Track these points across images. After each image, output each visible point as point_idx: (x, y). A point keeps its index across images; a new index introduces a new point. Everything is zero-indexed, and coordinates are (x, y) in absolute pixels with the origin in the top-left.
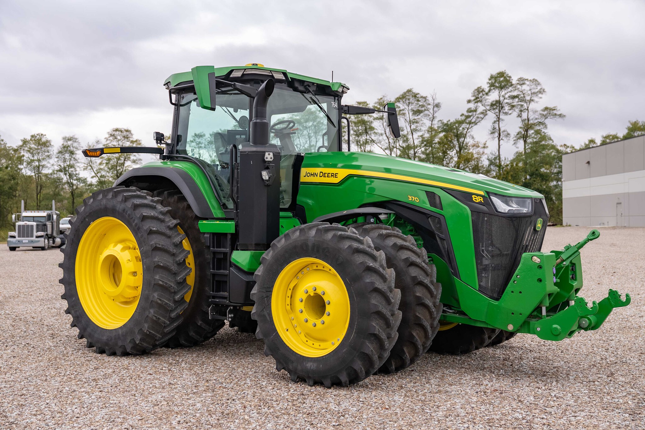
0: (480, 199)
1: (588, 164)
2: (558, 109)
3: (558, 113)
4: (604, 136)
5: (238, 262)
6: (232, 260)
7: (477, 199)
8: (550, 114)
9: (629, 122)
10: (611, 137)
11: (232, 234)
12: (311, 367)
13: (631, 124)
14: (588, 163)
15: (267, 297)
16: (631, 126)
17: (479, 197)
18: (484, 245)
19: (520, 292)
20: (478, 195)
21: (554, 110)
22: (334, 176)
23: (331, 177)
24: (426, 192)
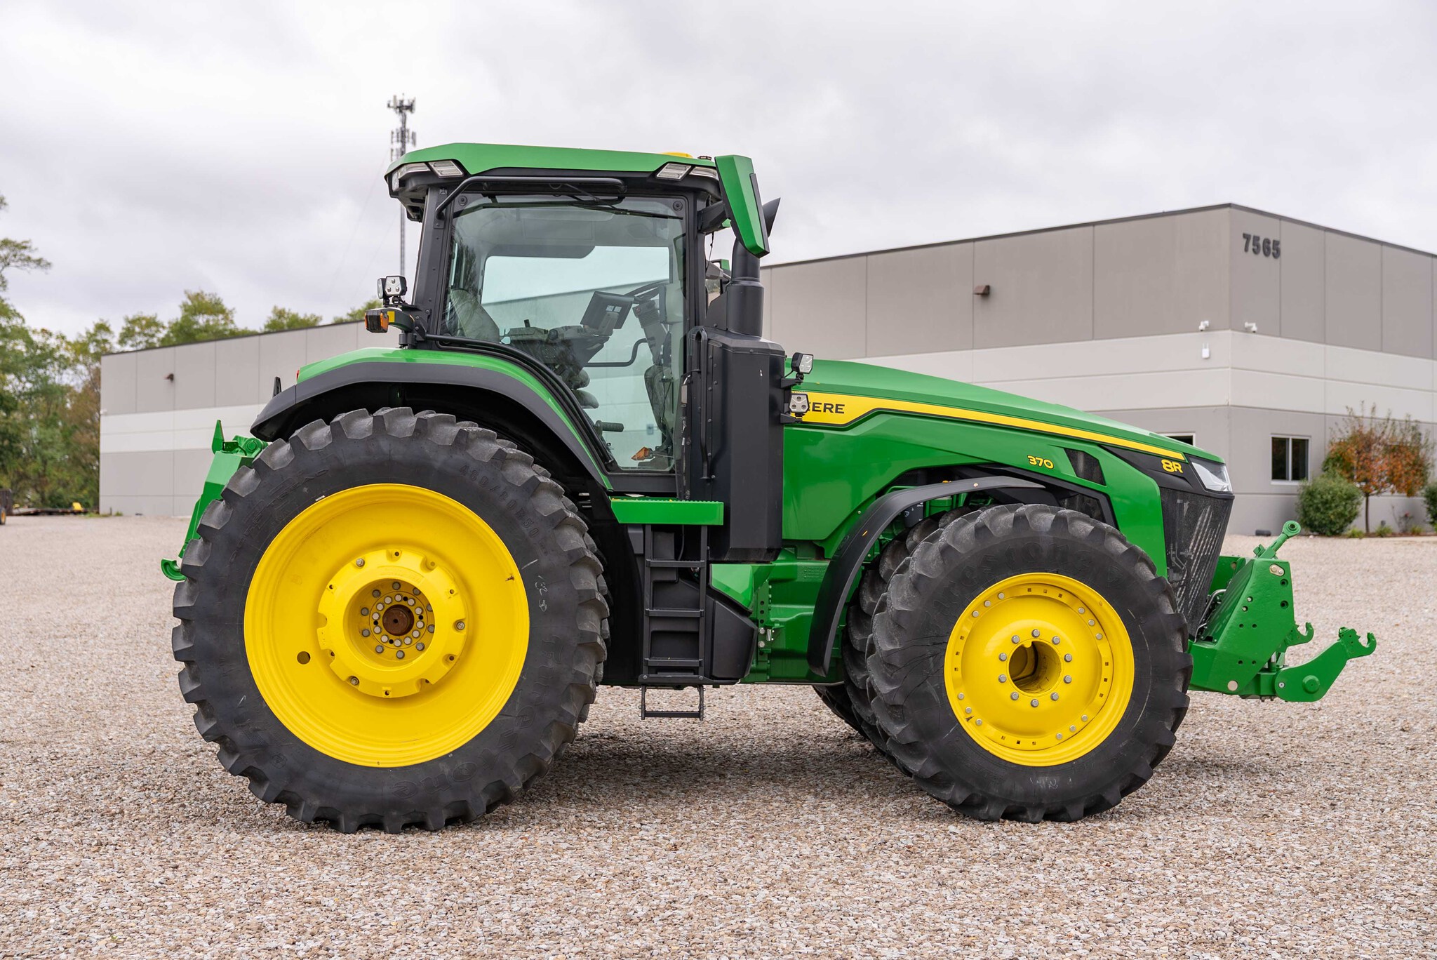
0: (1175, 467)
1: (169, 381)
2: (33, 248)
3: (35, 256)
4: (131, 317)
5: (728, 588)
6: (714, 584)
7: (1170, 466)
8: (15, 256)
9: (186, 292)
10: (144, 322)
11: (712, 529)
12: (1047, 786)
13: (189, 297)
14: (171, 377)
15: (934, 655)
16: (190, 303)
17: (1174, 463)
18: (1176, 547)
19: (1254, 626)
20: (1172, 459)
21: (25, 248)
22: (834, 410)
23: (825, 411)
24: (1065, 449)
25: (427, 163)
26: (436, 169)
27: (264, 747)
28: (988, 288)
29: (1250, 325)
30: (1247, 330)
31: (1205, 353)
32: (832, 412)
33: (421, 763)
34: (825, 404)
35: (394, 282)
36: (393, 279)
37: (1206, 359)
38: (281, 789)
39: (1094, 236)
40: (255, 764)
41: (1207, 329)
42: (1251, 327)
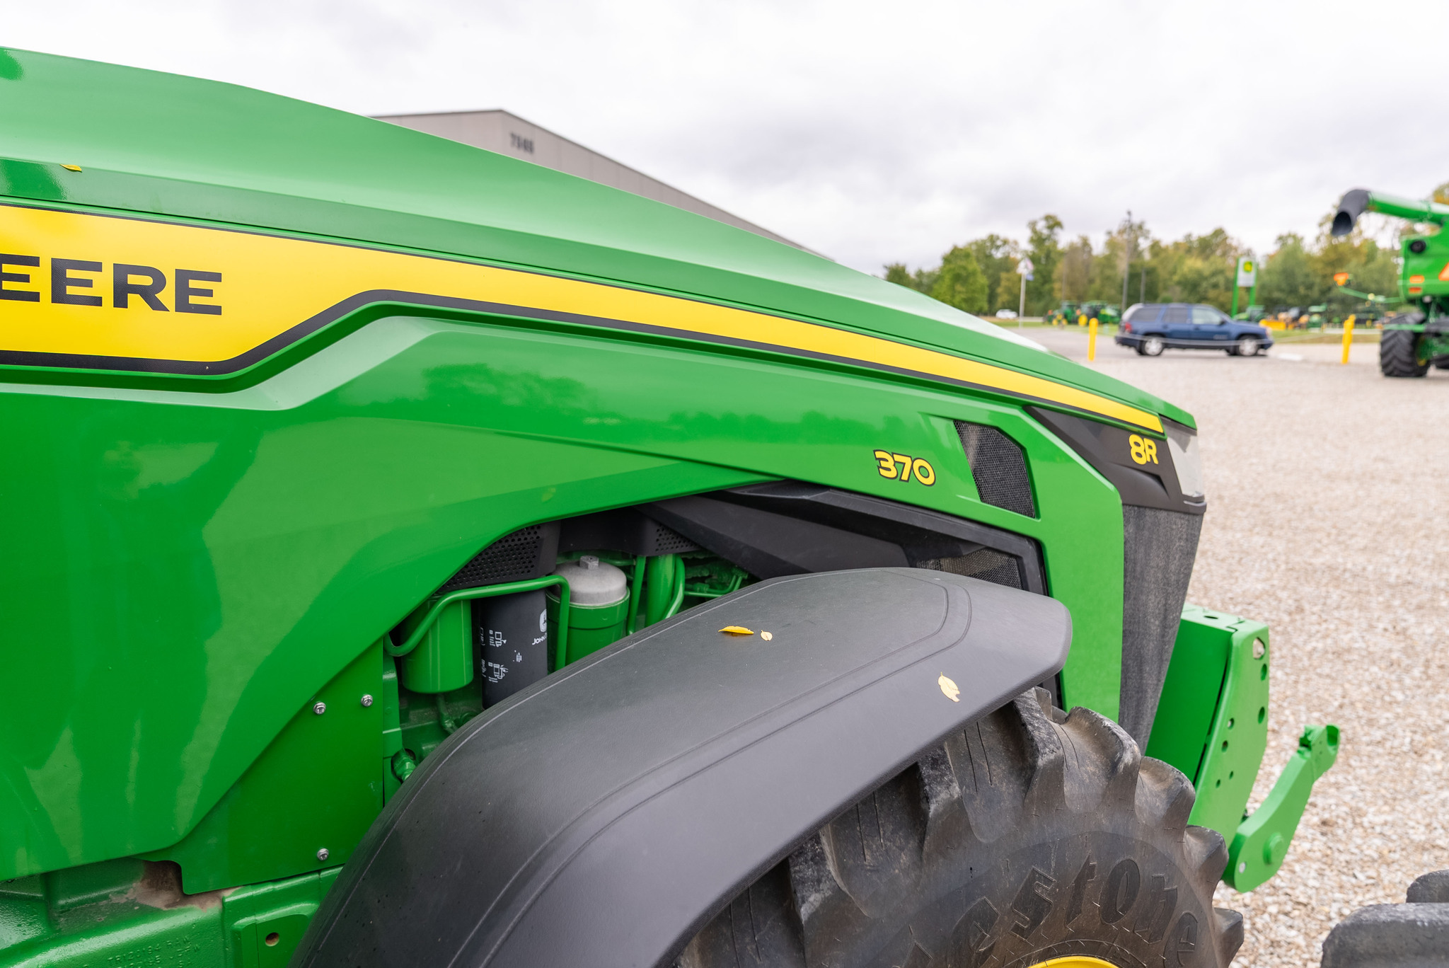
0: (1148, 451)
7: (1142, 450)
17: (1147, 442)
20: (1143, 434)
22: (167, 296)
23: (120, 301)
24: (959, 424)
32: (157, 306)
34: (121, 271)
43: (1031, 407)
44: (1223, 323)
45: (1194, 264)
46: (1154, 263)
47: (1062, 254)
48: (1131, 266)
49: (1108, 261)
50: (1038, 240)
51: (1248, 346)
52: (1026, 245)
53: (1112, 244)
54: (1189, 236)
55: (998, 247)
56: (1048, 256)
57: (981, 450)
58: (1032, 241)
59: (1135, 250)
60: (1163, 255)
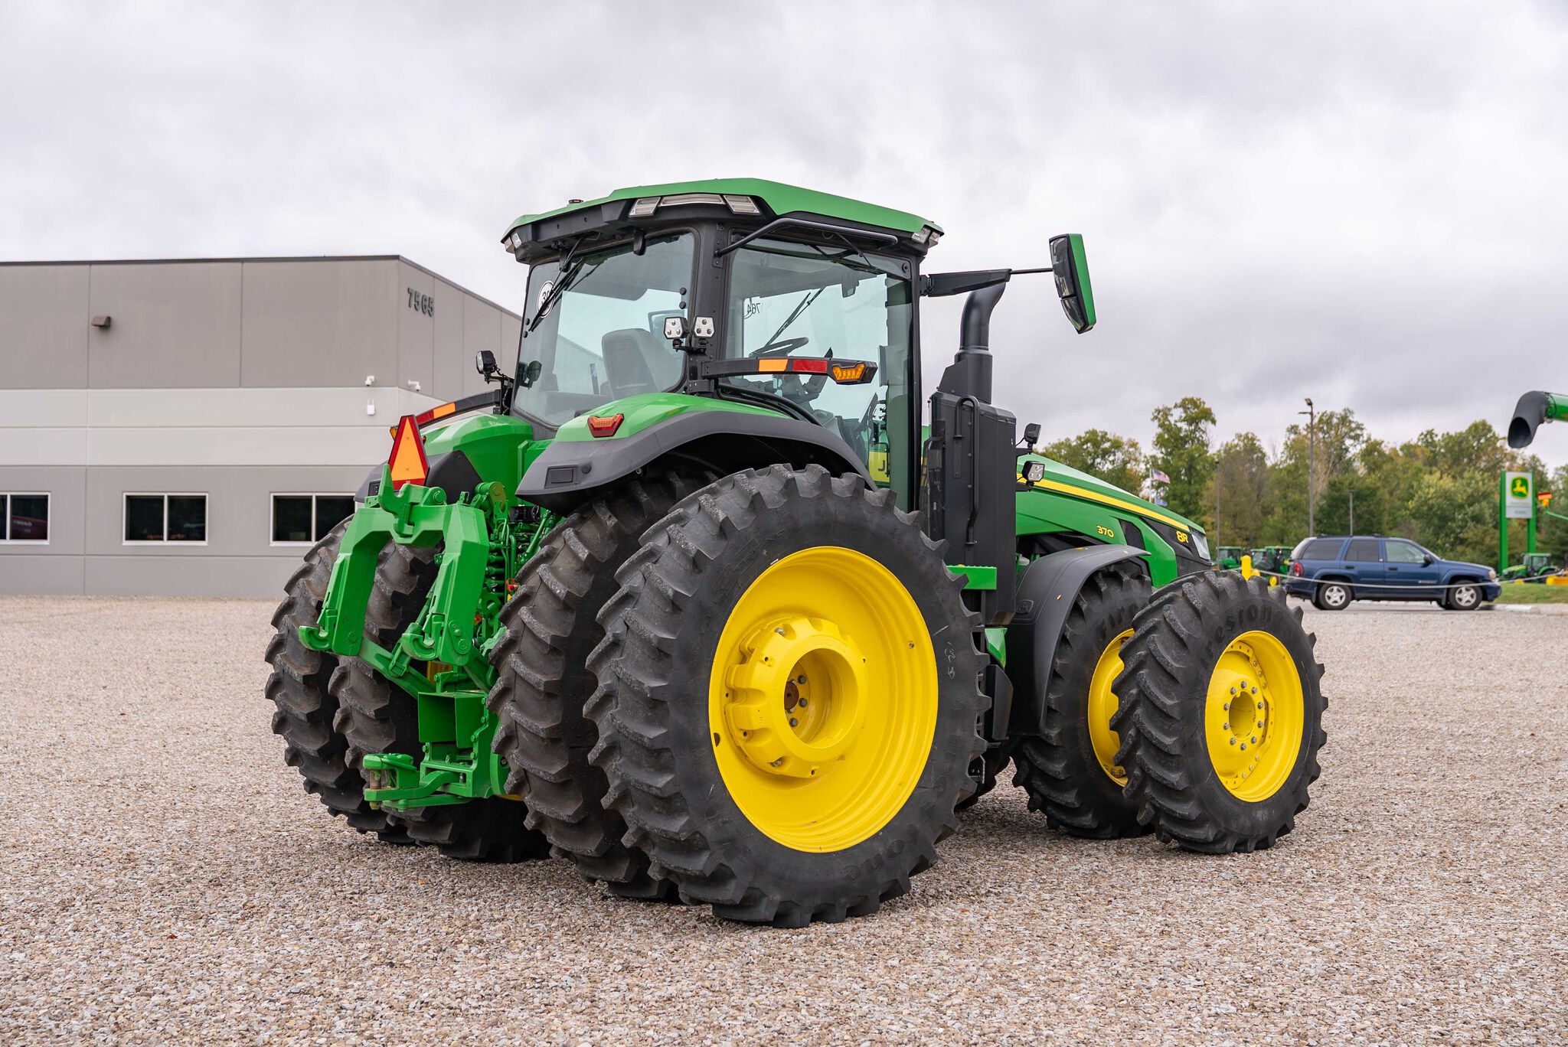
0: (1184, 538)
7: (1181, 537)
17: (1183, 534)
20: (1182, 531)
24: (1119, 520)
25: (722, 195)
26: (731, 204)
27: (732, 840)
28: (109, 319)
29: (414, 383)
30: (410, 388)
31: (371, 410)
33: (858, 845)
35: (674, 324)
36: (673, 320)
37: (371, 415)
38: (747, 885)
39: (242, 272)
40: (724, 861)
41: (374, 385)
42: (416, 385)
43: (1141, 517)
44: (1428, 562)
45: (1436, 483)
46: (1372, 480)
47: (1214, 465)
48: (1332, 485)
49: (1293, 477)
50: (1171, 439)
51: (1466, 595)
52: (1149, 449)
53: (1295, 448)
54: (1430, 433)
55: (1105, 453)
56: (1190, 469)
57: (1127, 529)
58: (1160, 442)
59: (1339, 460)
60: (1387, 467)
